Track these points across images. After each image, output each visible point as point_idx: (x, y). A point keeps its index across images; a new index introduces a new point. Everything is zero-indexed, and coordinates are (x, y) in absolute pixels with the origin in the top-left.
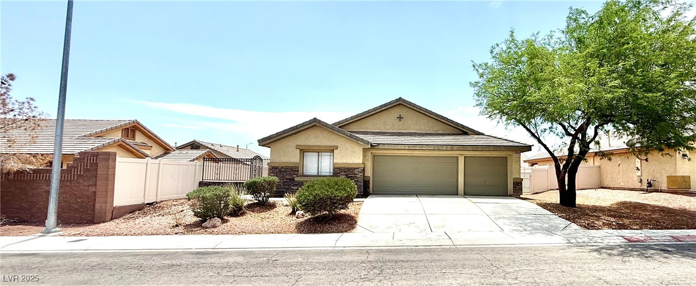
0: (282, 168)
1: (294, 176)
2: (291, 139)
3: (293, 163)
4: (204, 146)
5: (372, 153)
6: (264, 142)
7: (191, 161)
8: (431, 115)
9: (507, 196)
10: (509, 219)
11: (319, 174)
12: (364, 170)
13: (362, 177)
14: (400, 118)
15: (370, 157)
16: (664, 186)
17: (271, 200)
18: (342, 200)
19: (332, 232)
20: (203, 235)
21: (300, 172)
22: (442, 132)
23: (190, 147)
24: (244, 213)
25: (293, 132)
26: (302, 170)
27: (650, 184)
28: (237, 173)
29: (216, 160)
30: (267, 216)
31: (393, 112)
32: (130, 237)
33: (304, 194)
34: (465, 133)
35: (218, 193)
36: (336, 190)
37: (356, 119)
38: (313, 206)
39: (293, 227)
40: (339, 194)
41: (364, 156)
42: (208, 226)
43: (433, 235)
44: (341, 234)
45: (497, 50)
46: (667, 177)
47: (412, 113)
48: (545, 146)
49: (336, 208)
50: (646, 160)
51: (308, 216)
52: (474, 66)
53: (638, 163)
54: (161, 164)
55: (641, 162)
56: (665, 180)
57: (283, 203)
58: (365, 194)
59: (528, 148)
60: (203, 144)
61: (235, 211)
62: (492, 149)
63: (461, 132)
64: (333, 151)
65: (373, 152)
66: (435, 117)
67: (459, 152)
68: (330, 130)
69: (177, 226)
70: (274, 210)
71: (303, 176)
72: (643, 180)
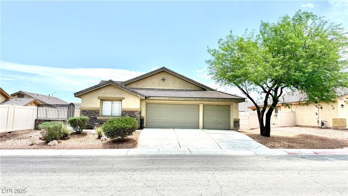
0: (89, 111)
1: (96, 116)
2: (95, 93)
3: (96, 108)
4: (27, 95)
5: (145, 102)
6: (78, 95)
7: (24, 106)
8: (183, 78)
9: (230, 130)
10: (227, 142)
11: (112, 115)
12: (141, 112)
13: (139, 117)
14: (163, 80)
15: (144, 104)
16: (331, 125)
17: (84, 131)
18: (129, 130)
19: (124, 148)
20: (50, 150)
21: (100, 114)
22: (190, 89)
23: (17, 96)
24: (69, 138)
25: (96, 88)
26: (101, 112)
27: (323, 124)
28: (59, 114)
29: (40, 106)
30: (83, 140)
31: (159, 76)
32: (8, 150)
33: (107, 126)
34: (205, 90)
35: (56, 125)
36: (126, 124)
37: (136, 80)
38: (113, 133)
39: (101, 145)
40: (128, 126)
41: (141, 104)
42: (51, 145)
43: (181, 150)
44: (129, 149)
45: (222, 42)
46: (333, 119)
47: (170, 77)
48: (251, 99)
49: (126, 134)
50: (321, 108)
51: (109, 139)
52: (208, 50)
53: (316, 110)
54: (16, 108)
55: (318, 109)
56: (331, 120)
57: (92, 133)
58: (141, 127)
59: (243, 100)
60: (26, 93)
61: (63, 137)
62: (220, 100)
63: (202, 89)
64: (121, 100)
65: (147, 101)
66: (185, 80)
67: (199, 102)
68: (120, 87)
69: (32, 145)
70: (87, 137)
71: (102, 116)
72: (319, 121)
